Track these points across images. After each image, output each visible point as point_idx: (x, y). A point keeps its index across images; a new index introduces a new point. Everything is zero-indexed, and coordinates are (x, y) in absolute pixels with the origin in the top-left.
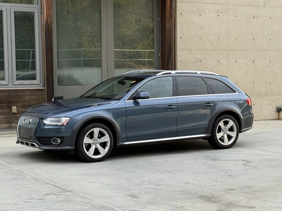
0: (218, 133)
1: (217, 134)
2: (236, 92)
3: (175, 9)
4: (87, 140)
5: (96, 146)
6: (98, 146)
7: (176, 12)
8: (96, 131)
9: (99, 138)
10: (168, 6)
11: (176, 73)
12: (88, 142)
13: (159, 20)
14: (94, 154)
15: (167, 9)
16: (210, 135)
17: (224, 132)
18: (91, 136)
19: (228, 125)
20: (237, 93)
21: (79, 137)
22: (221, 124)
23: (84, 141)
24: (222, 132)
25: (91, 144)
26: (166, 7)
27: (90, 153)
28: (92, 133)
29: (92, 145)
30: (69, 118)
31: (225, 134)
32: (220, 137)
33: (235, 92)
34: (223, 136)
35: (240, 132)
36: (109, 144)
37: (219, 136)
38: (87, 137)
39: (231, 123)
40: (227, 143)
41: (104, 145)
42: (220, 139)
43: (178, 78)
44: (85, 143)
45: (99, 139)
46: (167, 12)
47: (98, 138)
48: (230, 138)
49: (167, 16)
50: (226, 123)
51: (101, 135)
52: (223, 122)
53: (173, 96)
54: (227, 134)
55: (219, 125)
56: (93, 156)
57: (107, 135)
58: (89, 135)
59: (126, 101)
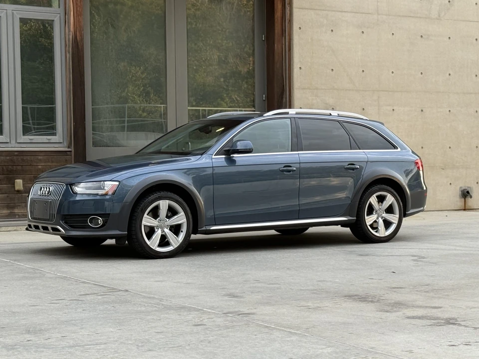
0: (367, 215)
1: (366, 217)
2: (397, 148)
3: (290, 21)
4: (147, 221)
5: (164, 231)
6: (167, 231)
7: (292, 24)
8: (164, 205)
9: (168, 217)
10: (278, 14)
11: (297, 114)
12: (149, 224)
13: (263, 39)
14: (160, 245)
15: (276, 20)
16: (355, 218)
17: (378, 215)
18: (155, 213)
19: (385, 202)
20: (399, 150)
21: (135, 215)
22: (373, 200)
23: (143, 222)
24: (374, 213)
25: (155, 228)
26: (276, 17)
27: (153, 243)
28: (157, 208)
29: (156, 230)
30: (117, 183)
31: (380, 218)
32: (372, 222)
33: (395, 147)
34: (375, 221)
35: (405, 215)
36: (184, 229)
37: (369, 220)
38: (147, 215)
39: (390, 199)
40: (382, 232)
41: (176, 229)
42: (371, 226)
43: (299, 121)
44: (145, 226)
45: (167, 220)
46: (276, 25)
47: (166, 217)
48: (387, 224)
49: (276, 31)
50: (381, 199)
51: (172, 212)
52: (377, 197)
53: (291, 151)
54: (383, 219)
55: (370, 202)
56: (157, 248)
57: (182, 213)
58: (150, 214)
59: (213, 157)
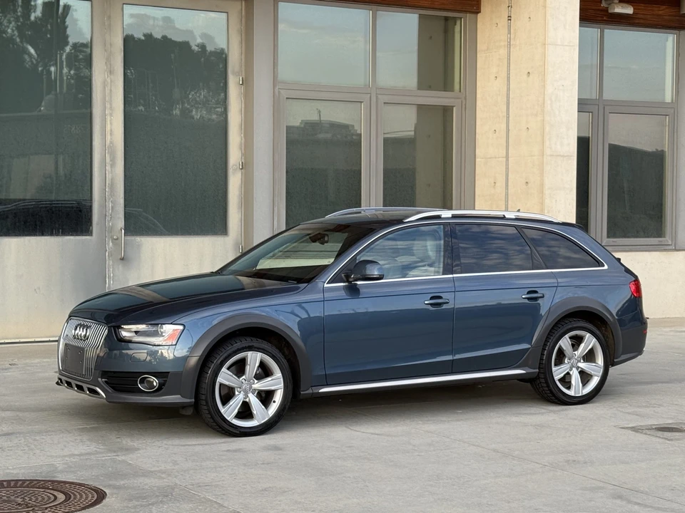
0: (556, 365)
1: (554, 369)
5: (247, 397)
6: (252, 397)
16: (538, 370)
17: (572, 364)
20: (606, 267)
22: (565, 343)
23: (219, 379)
24: (566, 362)
25: (236, 389)
27: (229, 412)
28: (242, 362)
29: (237, 393)
31: (574, 369)
32: (562, 375)
33: (600, 264)
36: (278, 397)
37: (558, 372)
38: (227, 369)
39: (590, 341)
44: (220, 384)
45: (256, 381)
47: (255, 377)
52: (570, 338)
55: (560, 346)
59: (326, 285)
